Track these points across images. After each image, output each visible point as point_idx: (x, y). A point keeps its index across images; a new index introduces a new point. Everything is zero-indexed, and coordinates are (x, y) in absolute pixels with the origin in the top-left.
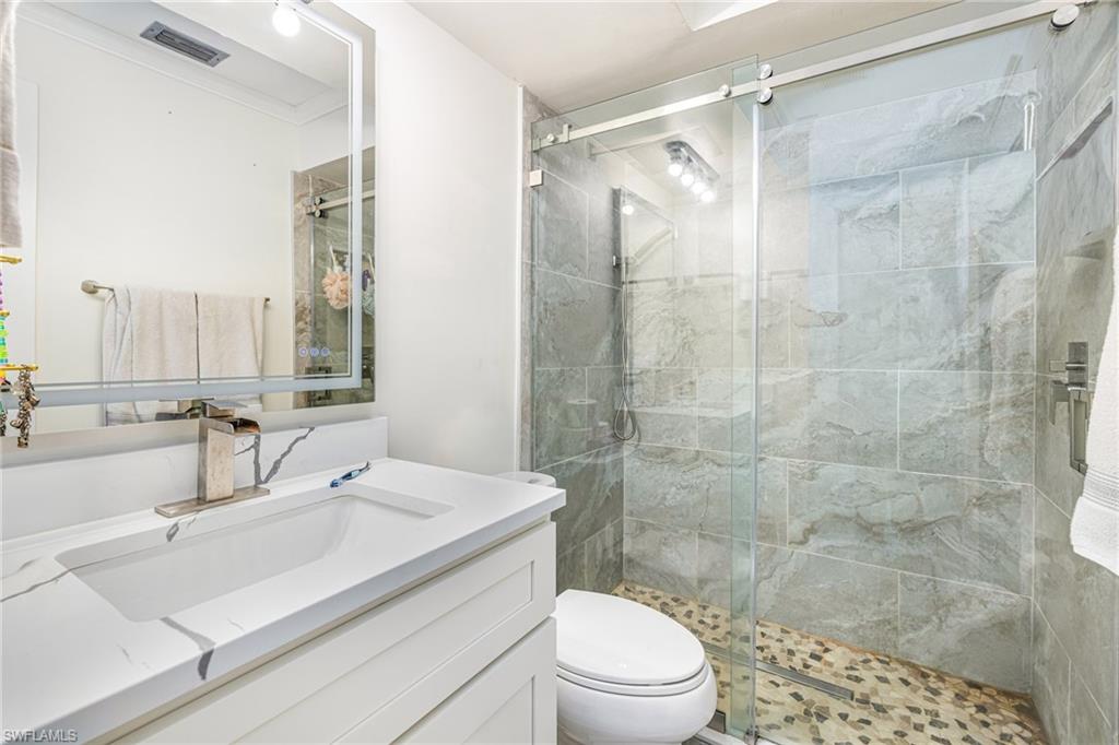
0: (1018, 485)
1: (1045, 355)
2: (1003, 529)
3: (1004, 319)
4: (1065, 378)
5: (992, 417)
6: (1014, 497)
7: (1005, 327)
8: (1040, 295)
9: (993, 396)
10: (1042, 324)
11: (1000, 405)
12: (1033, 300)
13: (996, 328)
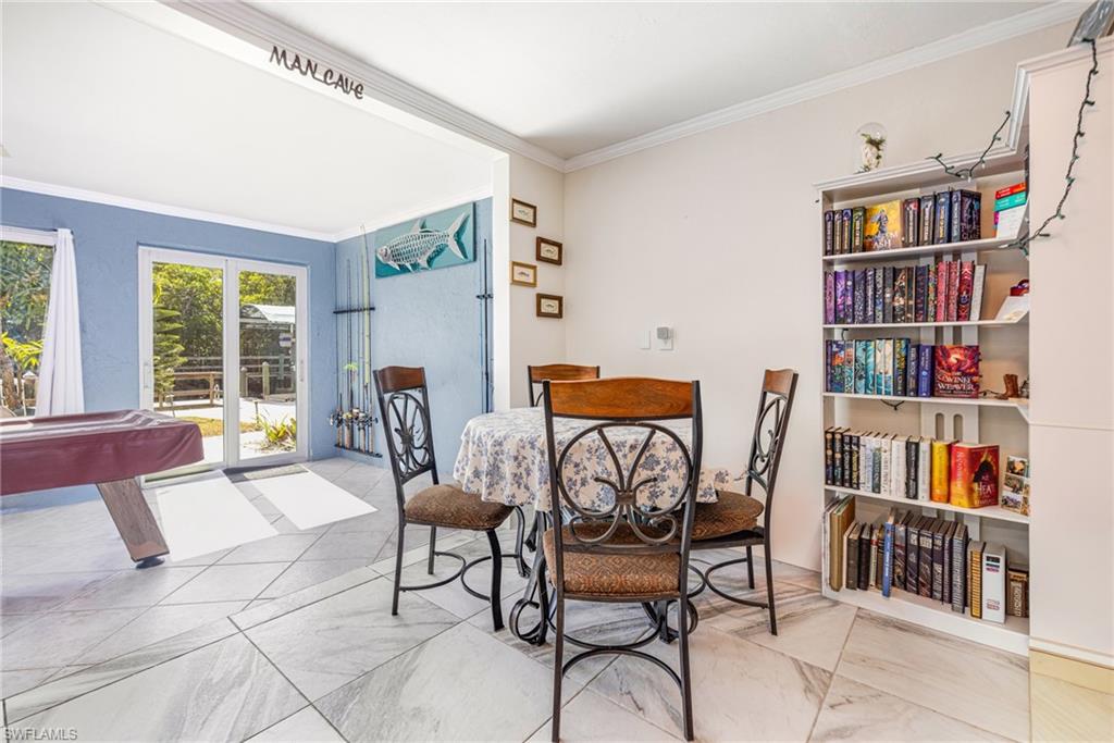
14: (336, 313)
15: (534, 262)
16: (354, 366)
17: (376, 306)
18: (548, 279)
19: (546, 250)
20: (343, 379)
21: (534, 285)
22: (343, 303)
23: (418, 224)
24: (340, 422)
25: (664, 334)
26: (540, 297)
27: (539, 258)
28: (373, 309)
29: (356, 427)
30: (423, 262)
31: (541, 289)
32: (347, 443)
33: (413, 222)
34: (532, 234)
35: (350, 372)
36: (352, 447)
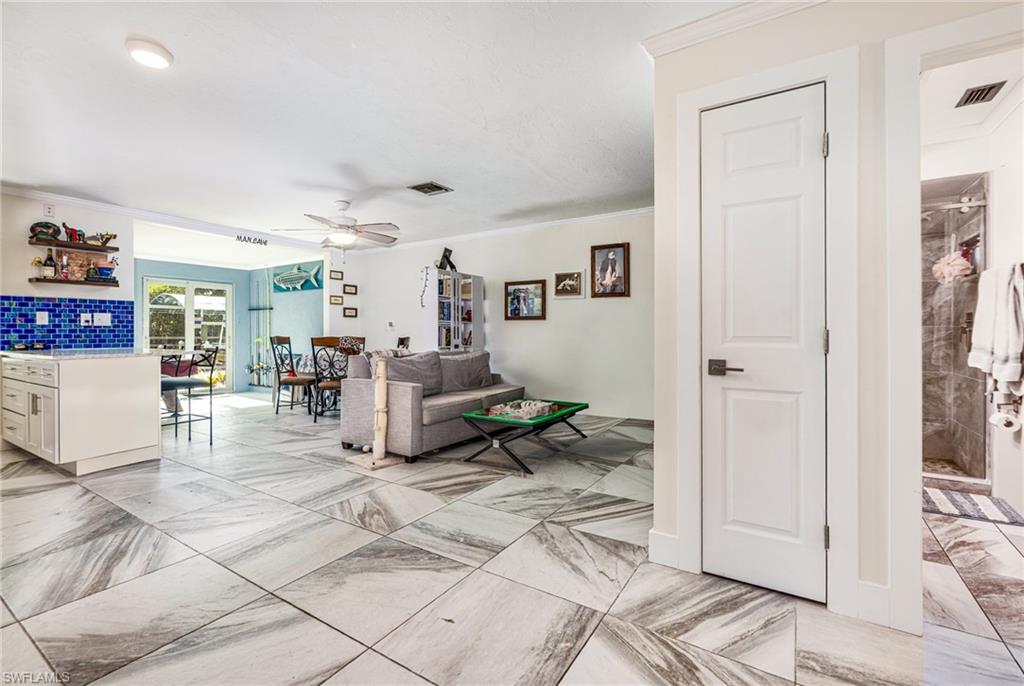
0: (945, 373)
1: (957, 319)
2: (940, 392)
3: (939, 304)
4: (965, 326)
5: (935, 345)
6: (944, 378)
7: (940, 307)
8: (955, 294)
9: (935, 337)
10: (955, 306)
11: (938, 340)
12: (952, 297)
13: (936, 308)
14: (250, 310)
15: (342, 294)
16: (260, 340)
17: (273, 306)
18: (349, 301)
19: (348, 289)
20: (254, 347)
21: (342, 304)
22: (254, 304)
23: (296, 268)
24: (252, 371)
25: (391, 324)
26: (345, 309)
27: (345, 292)
28: (271, 309)
29: (262, 373)
30: (298, 286)
31: (345, 305)
32: (256, 383)
33: (294, 265)
34: (341, 283)
35: (258, 343)
36: (259, 384)
